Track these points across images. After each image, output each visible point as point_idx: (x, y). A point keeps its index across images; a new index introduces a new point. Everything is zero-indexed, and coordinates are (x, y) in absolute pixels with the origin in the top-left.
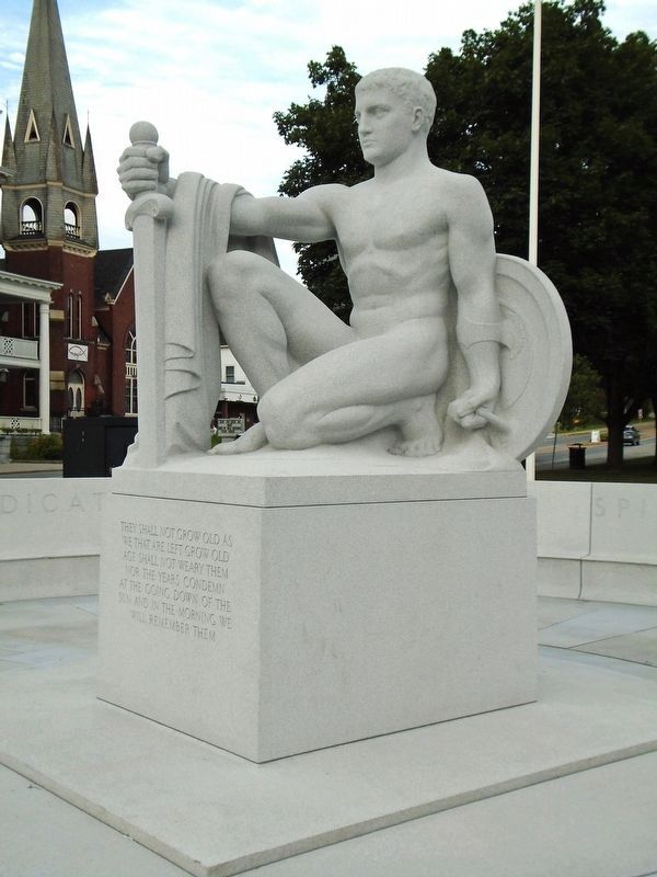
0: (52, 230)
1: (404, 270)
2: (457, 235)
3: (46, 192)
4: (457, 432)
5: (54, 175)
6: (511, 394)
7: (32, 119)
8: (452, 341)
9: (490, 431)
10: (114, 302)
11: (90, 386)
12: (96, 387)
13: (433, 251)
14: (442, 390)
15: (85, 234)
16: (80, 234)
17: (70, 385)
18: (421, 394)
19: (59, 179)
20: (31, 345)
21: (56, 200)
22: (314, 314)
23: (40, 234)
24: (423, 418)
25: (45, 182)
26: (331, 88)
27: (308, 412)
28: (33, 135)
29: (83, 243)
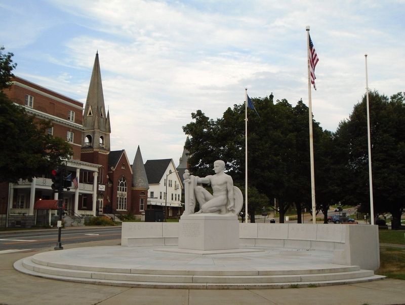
0: (95, 146)
1: (221, 188)
2: (228, 184)
3: (94, 133)
4: (228, 211)
5: (97, 127)
6: (236, 205)
7: (90, 108)
8: (227, 198)
9: (233, 211)
10: (114, 170)
11: (105, 200)
12: (107, 200)
13: (225, 186)
14: (226, 205)
15: (106, 146)
16: (104, 146)
17: (99, 199)
18: (224, 205)
19: (99, 129)
20: (91, 186)
21: (97, 135)
22: (208, 194)
23: (91, 147)
24: (223, 209)
25: (94, 129)
26: (197, 119)
27: (208, 208)
28: (90, 114)
29: (105, 149)
